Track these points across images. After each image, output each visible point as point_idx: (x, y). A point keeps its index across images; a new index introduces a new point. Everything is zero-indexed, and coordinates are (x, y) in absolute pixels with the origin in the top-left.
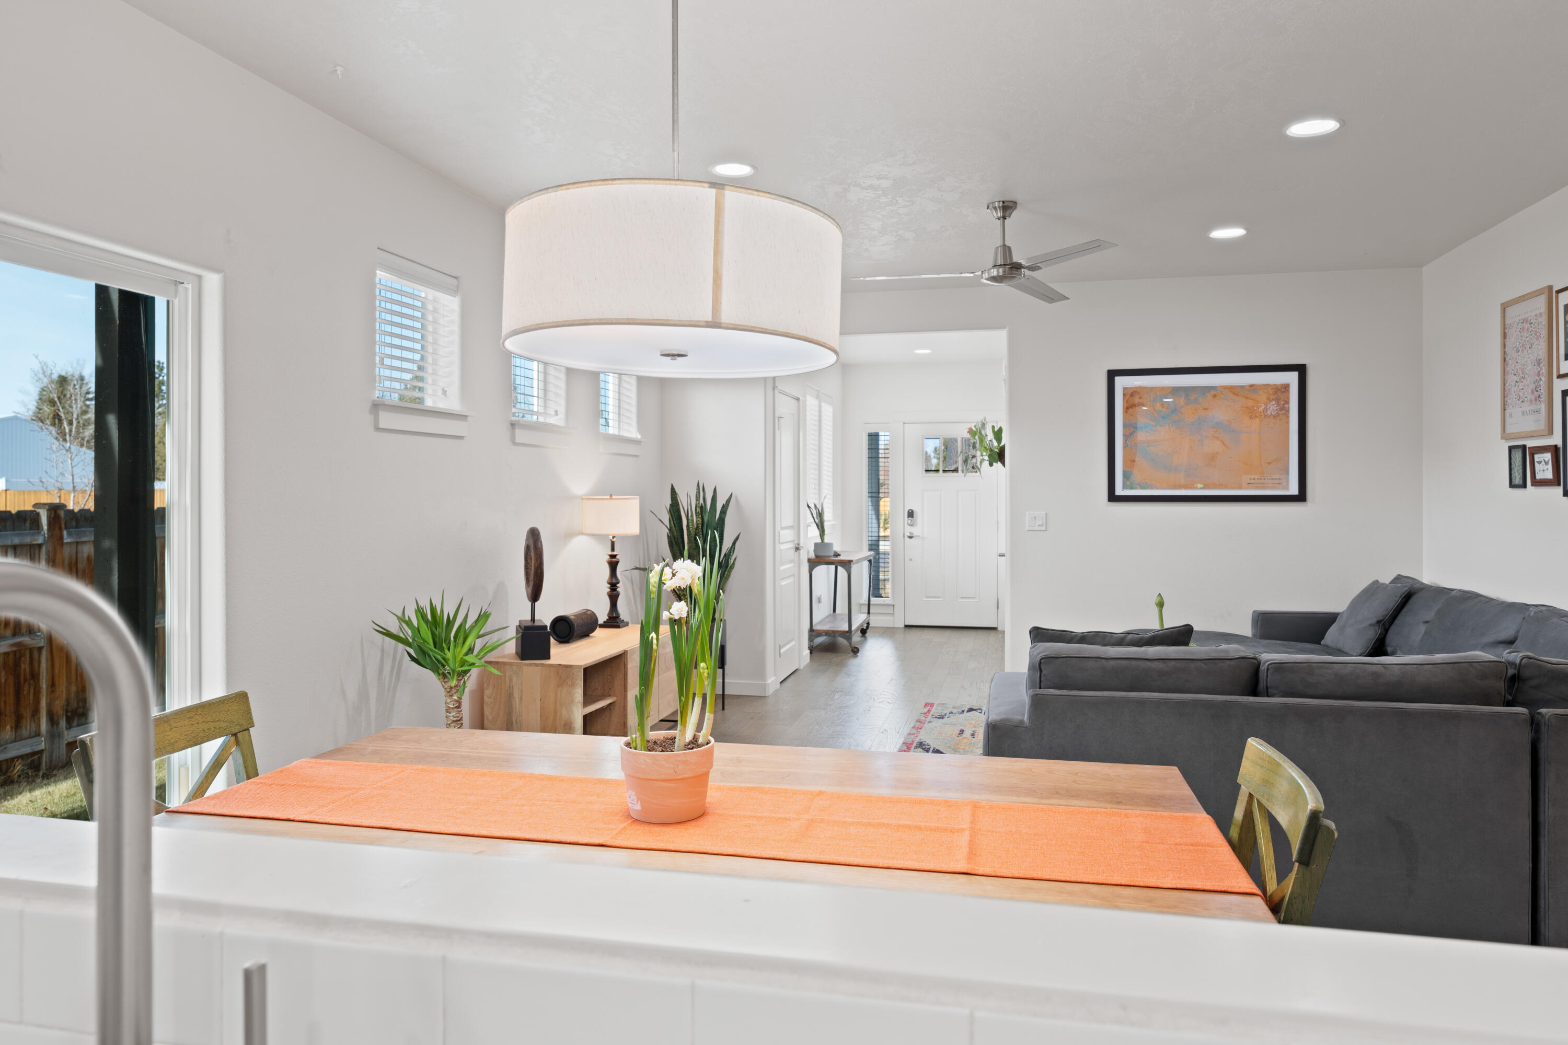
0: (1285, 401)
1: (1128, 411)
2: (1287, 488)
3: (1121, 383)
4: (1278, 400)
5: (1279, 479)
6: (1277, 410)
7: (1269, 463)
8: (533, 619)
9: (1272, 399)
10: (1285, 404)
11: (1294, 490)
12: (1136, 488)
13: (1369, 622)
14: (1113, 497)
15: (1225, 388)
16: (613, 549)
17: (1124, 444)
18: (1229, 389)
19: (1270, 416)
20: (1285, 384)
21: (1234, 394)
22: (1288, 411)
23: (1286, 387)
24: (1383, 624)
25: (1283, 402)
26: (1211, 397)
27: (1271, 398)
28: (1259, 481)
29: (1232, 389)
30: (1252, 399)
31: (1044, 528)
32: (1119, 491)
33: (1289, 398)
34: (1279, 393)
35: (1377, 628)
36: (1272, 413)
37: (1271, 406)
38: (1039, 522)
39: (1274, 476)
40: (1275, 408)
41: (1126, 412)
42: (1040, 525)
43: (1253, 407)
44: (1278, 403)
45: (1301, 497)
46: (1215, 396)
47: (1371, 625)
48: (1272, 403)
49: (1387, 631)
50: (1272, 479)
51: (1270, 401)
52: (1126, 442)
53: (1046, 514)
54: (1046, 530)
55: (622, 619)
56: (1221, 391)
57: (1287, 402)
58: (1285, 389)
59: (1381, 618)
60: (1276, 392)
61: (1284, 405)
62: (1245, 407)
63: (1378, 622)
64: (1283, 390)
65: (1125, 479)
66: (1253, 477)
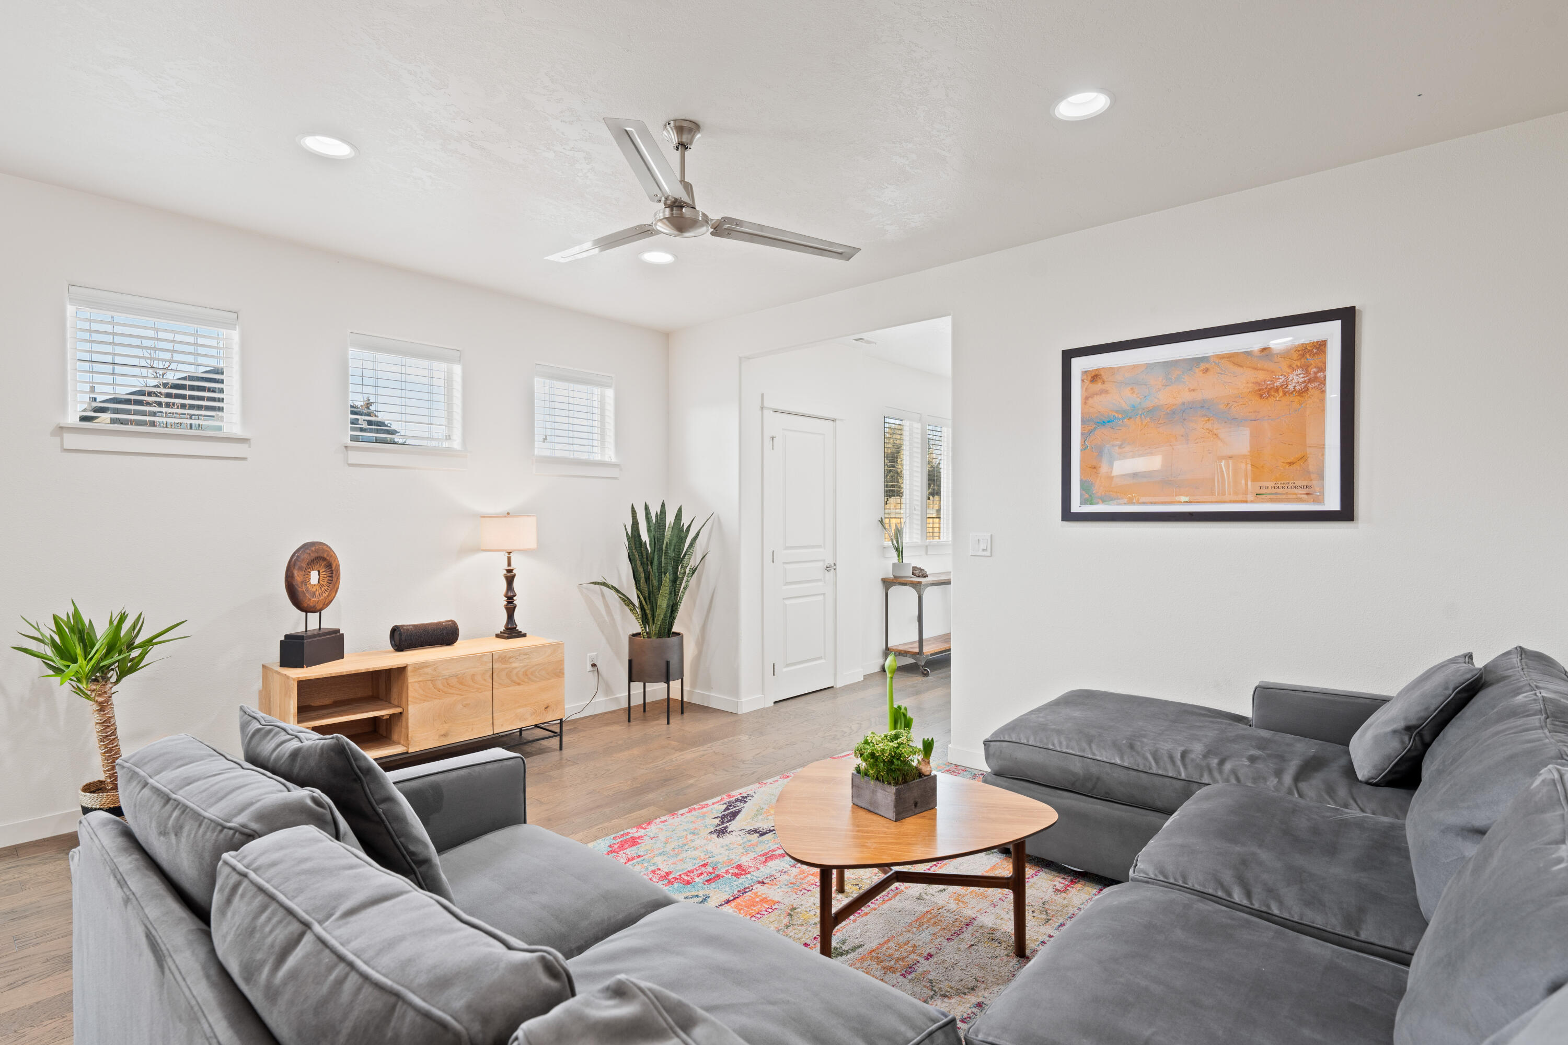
0: (1318, 368)
1: (1087, 401)
2: (1319, 500)
3: (1078, 364)
4: (1306, 368)
5: (1307, 487)
6: (1304, 382)
7: (1291, 464)
8: (320, 628)
9: (1297, 366)
10: (1319, 372)
11: (1333, 503)
12: (1097, 503)
13: (1394, 726)
14: (1068, 515)
15: (1222, 357)
16: (509, 564)
17: (1082, 445)
18: (1227, 358)
19: (1292, 393)
20: (1318, 342)
21: (1235, 364)
22: (1323, 382)
23: (1320, 347)
24: (1418, 733)
25: (1315, 370)
26: (1201, 373)
27: (1294, 366)
28: (1274, 491)
29: (1233, 358)
30: (1263, 370)
31: (988, 553)
32: (1076, 507)
33: (1325, 363)
34: (1308, 357)
35: (1406, 738)
36: (1297, 388)
37: (1295, 378)
38: (983, 546)
39: (1298, 483)
40: (1301, 380)
41: (1085, 403)
42: (983, 550)
43: (1264, 381)
44: (1307, 372)
45: (1346, 513)
46: (1206, 371)
47: (1395, 732)
48: (1295, 373)
49: (1427, 746)
50: (1296, 487)
51: (1294, 370)
52: (1085, 443)
53: (991, 535)
54: (991, 556)
55: (519, 630)
56: (1215, 363)
57: (1322, 369)
58: (1318, 349)
59: (1413, 722)
60: (1303, 356)
61: (1316, 373)
62: (1253, 383)
63: (1409, 729)
64: (1315, 351)
65: (1083, 492)
66: (1265, 484)
